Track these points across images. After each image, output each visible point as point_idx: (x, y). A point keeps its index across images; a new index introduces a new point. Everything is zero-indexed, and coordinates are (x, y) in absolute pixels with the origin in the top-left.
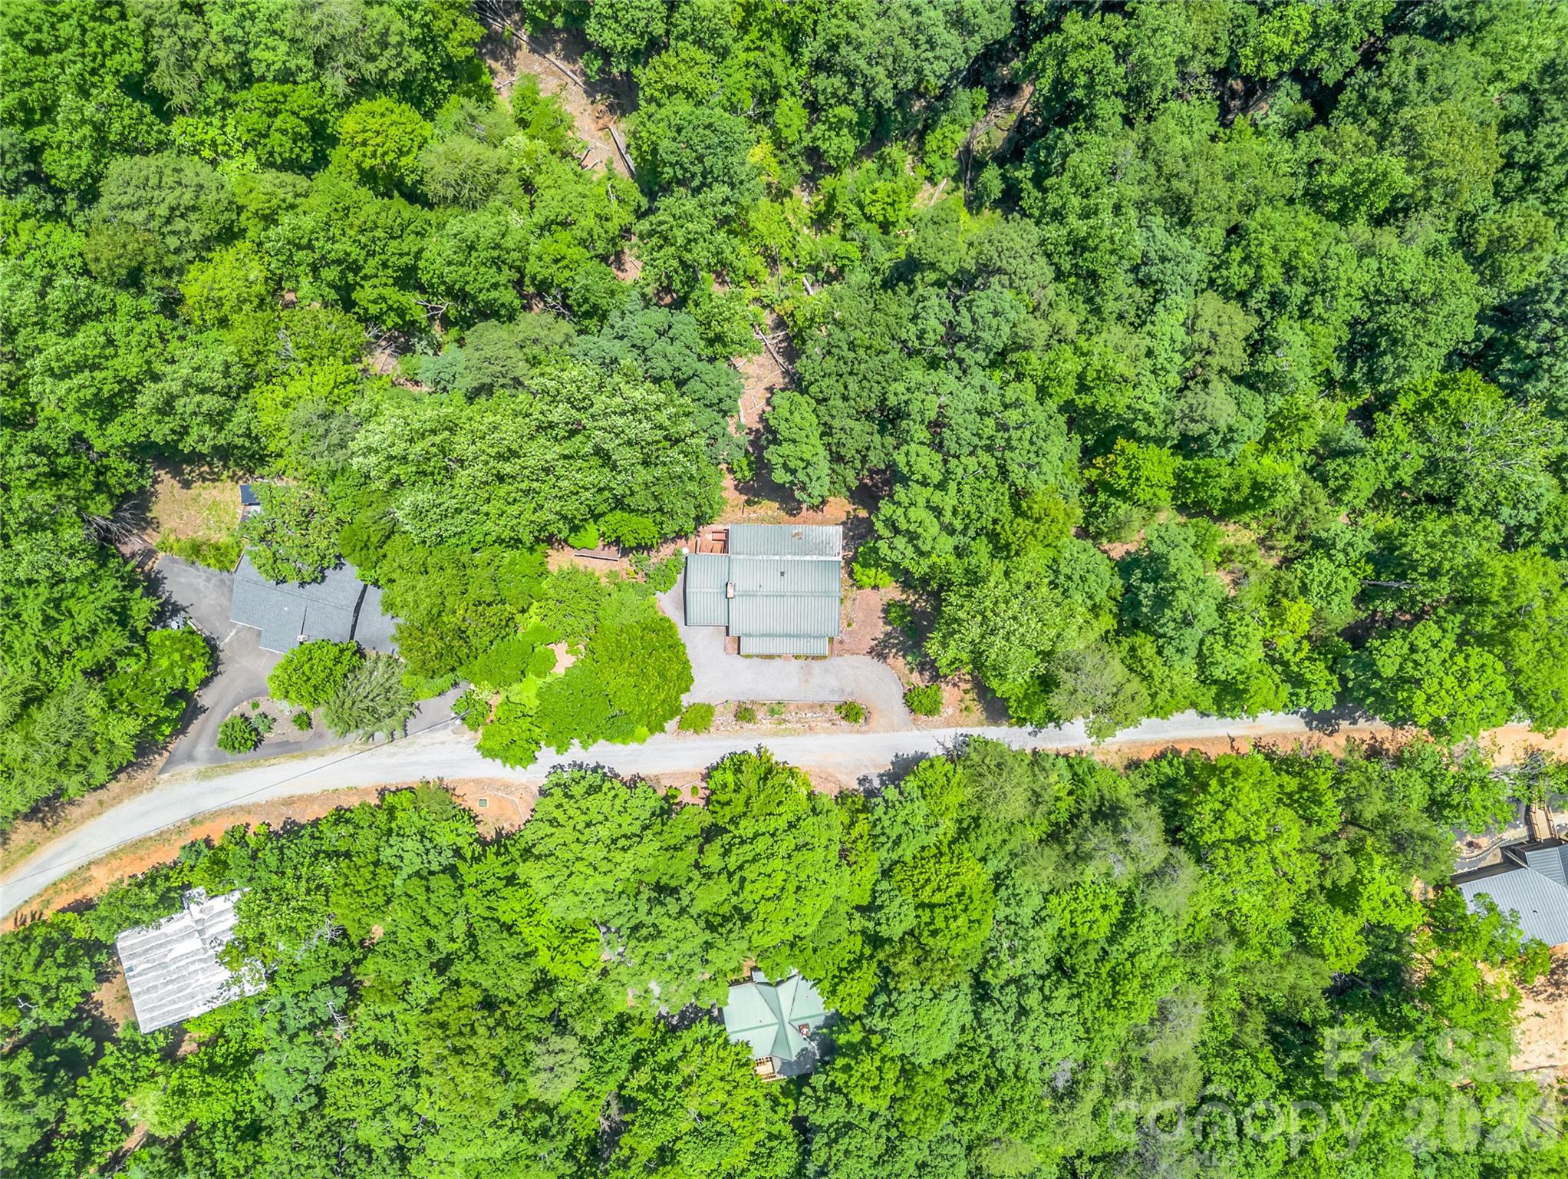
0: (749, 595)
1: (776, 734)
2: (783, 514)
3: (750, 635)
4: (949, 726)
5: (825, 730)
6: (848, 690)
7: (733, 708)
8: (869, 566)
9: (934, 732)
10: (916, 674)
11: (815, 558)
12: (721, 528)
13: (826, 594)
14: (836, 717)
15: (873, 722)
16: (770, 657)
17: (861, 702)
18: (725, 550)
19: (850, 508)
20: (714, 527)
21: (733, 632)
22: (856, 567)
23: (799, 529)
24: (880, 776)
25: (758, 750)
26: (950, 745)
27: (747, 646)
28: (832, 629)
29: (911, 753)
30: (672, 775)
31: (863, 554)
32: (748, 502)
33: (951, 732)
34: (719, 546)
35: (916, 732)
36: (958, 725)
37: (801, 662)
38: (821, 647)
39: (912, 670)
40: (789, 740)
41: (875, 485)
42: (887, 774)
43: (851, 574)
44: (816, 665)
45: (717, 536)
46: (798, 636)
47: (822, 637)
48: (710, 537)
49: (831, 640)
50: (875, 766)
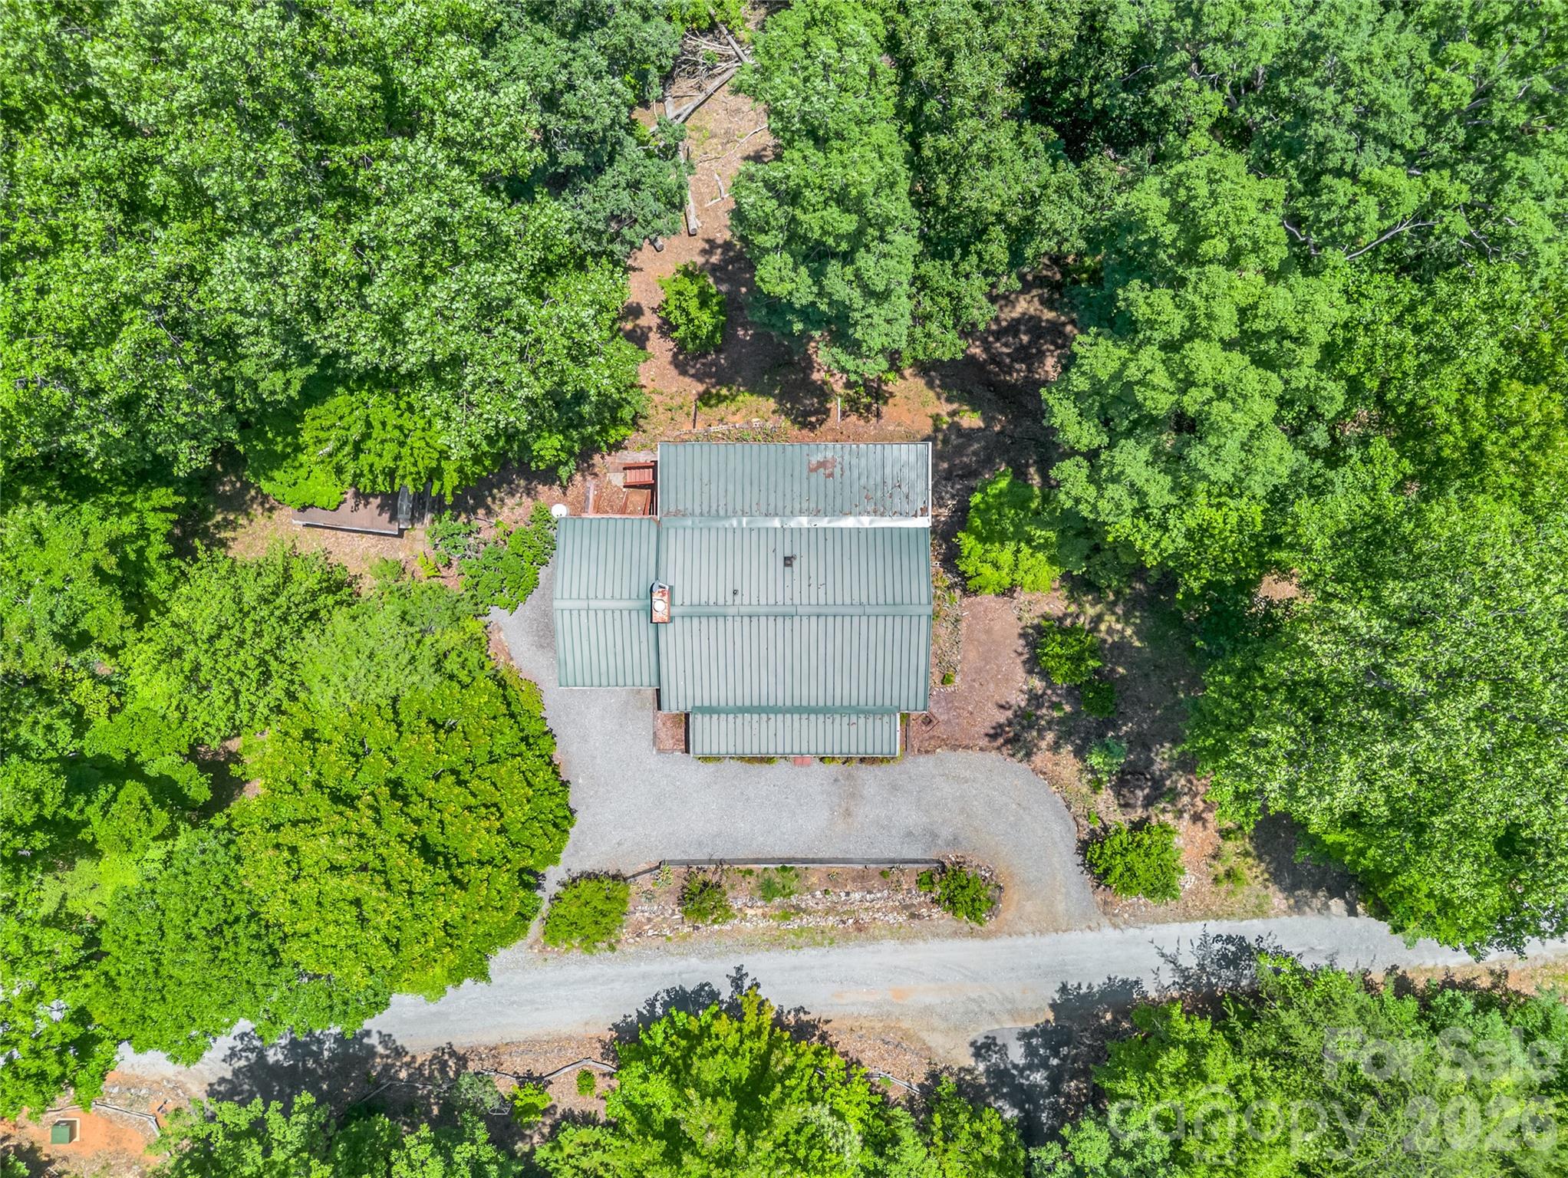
0: (706, 613)
1: (776, 942)
2: (785, 423)
3: (710, 710)
4: (1188, 918)
5: (894, 932)
6: (946, 833)
7: (674, 878)
8: (1003, 538)
9: (1152, 931)
10: (1106, 795)
11: (866, 522)
12: (643, 457)
13: (896, 609)
14: (919, 898)
15: (1008, 911)
16: (767, 760)
17: (977, 862)
18: (652, 507)
19: (944, 408)
20: (629, 456)
21: (674, 703)
22: (967, 542)
23: (827, 451)
24: (1025, 1036)
25: (737, 982)
26: (1190, 962)
27: (707, 734)
28: (909, 692)
29: (1098, 982)
30: (531, 1045)
31: (983, 511)
32: (705, 398)
33: (1194, 930)
34: (640, 498)
35: (1110, 933)
36: (1207, 914)
37: (834, 768)
38: (886, 735)
39: (1096, 786)
40: (810, 956)
41: (995, 359)
42: (1043, 1031)
43: (950, 558)
44: (870, 778)
45: (634, 477)
46: (825, 710)
47: (890, 712)
48: (618, 479)
49: (905, 717)
50: (1015, 1014)
